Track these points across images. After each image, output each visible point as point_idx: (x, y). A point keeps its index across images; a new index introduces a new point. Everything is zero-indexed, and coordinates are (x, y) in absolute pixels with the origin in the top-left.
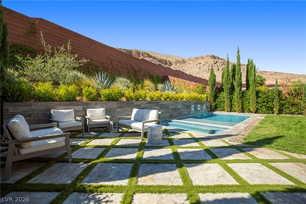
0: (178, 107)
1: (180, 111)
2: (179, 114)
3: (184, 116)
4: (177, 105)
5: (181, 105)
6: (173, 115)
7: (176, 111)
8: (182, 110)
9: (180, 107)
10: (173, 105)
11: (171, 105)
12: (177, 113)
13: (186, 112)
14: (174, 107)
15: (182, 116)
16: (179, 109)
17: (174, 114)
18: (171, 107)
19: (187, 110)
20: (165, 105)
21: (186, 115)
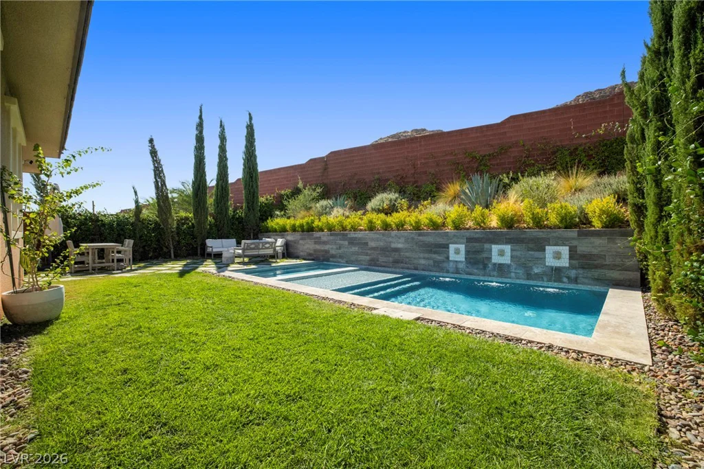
0: (393, 246)
1: (400, 255)
2: (396, 262)
3: (416, 269)
4: (390, 239)
5: (402, 240)
6: (378, 261)
7: (387, 253)
8: (407, 254)
9: (400, 246)
10: (377, 240)
11: (372, 240)
12: (391, 259)
13: (423, 262)
14: (382, 244)
15: (408, 268)
16: (396, 250)
17: (380, 260)
18: (372, 244)
19: (426, 255)
20: (360, 239)
21: (423, 270)
